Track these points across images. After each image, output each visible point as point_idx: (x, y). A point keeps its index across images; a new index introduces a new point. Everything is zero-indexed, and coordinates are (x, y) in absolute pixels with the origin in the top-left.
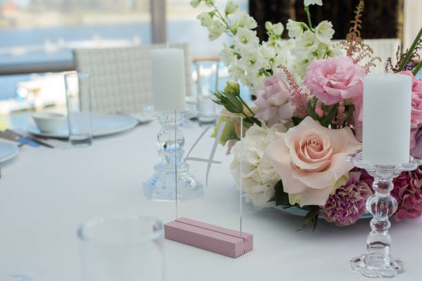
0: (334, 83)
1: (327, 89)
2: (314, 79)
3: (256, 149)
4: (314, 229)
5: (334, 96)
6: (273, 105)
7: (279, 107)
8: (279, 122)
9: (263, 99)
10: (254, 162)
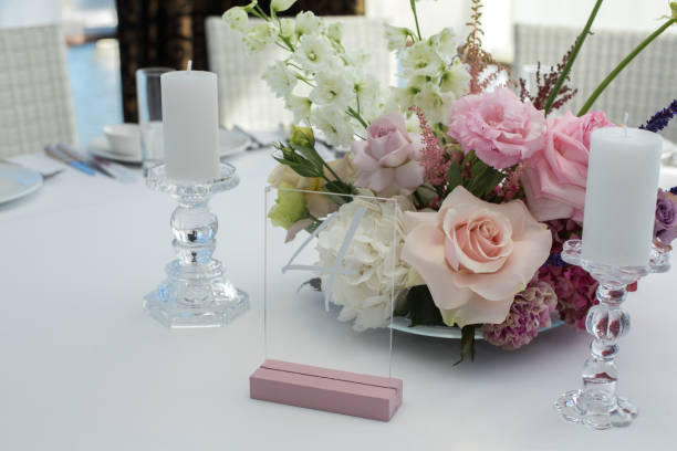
0: (509, 136)
1: (500, 146)
2: (474, 129)
3: (368, 240)
4: (473, 358)
5: (509, 156)
6: (384, 166)
7: (394, 168)
8: (398, 193)
9: (366, 156)
10: (368, 259)
